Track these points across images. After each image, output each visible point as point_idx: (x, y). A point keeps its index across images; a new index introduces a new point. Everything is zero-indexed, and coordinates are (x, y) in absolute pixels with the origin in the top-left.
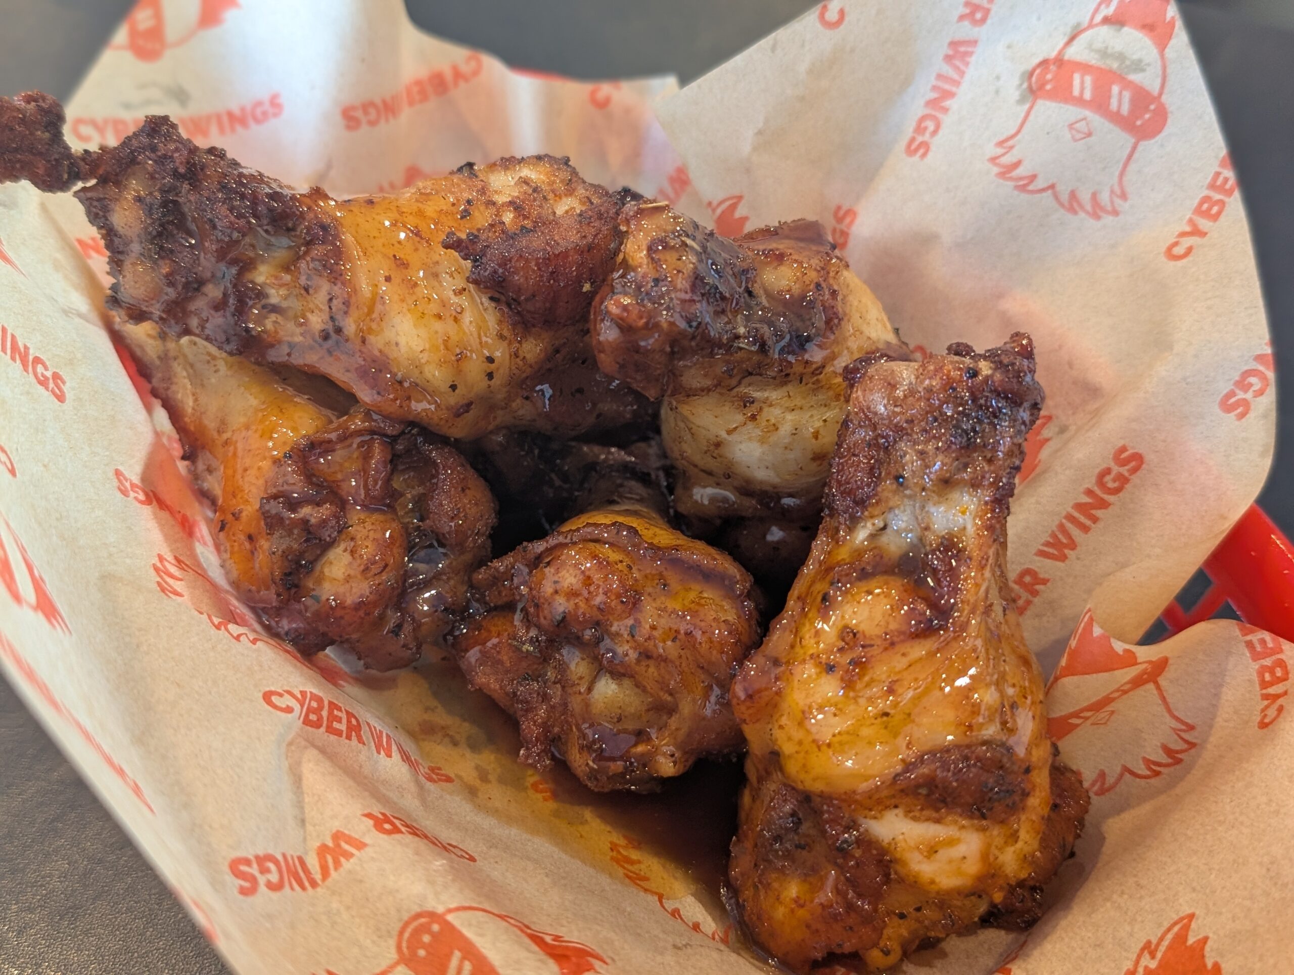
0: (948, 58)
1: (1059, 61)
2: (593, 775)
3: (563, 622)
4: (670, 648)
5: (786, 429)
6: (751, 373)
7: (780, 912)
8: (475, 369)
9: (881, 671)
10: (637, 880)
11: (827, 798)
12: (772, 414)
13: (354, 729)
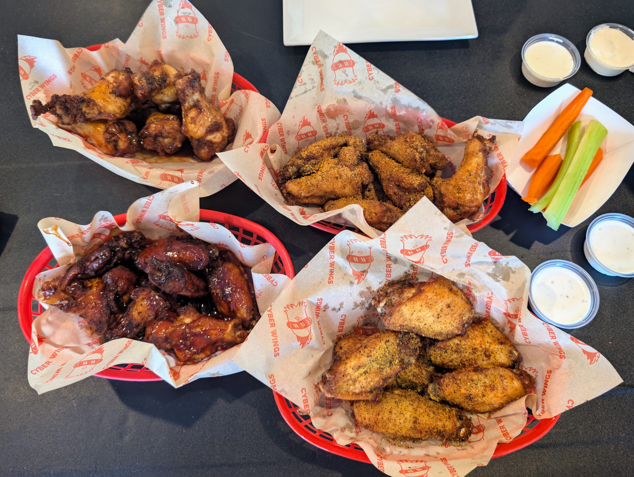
0: (162, 22)
1: (178, 17)
2: (171, 152)
3: (155, 135)
4: (172, 131)
5: (170, 94)
6: (161, 89)
7: (203, 155)
8: (123, 108)
9: (198, 120)
10: (184, 161)
11: (200, 138)
12: (166, 93)
13: (138, 162)
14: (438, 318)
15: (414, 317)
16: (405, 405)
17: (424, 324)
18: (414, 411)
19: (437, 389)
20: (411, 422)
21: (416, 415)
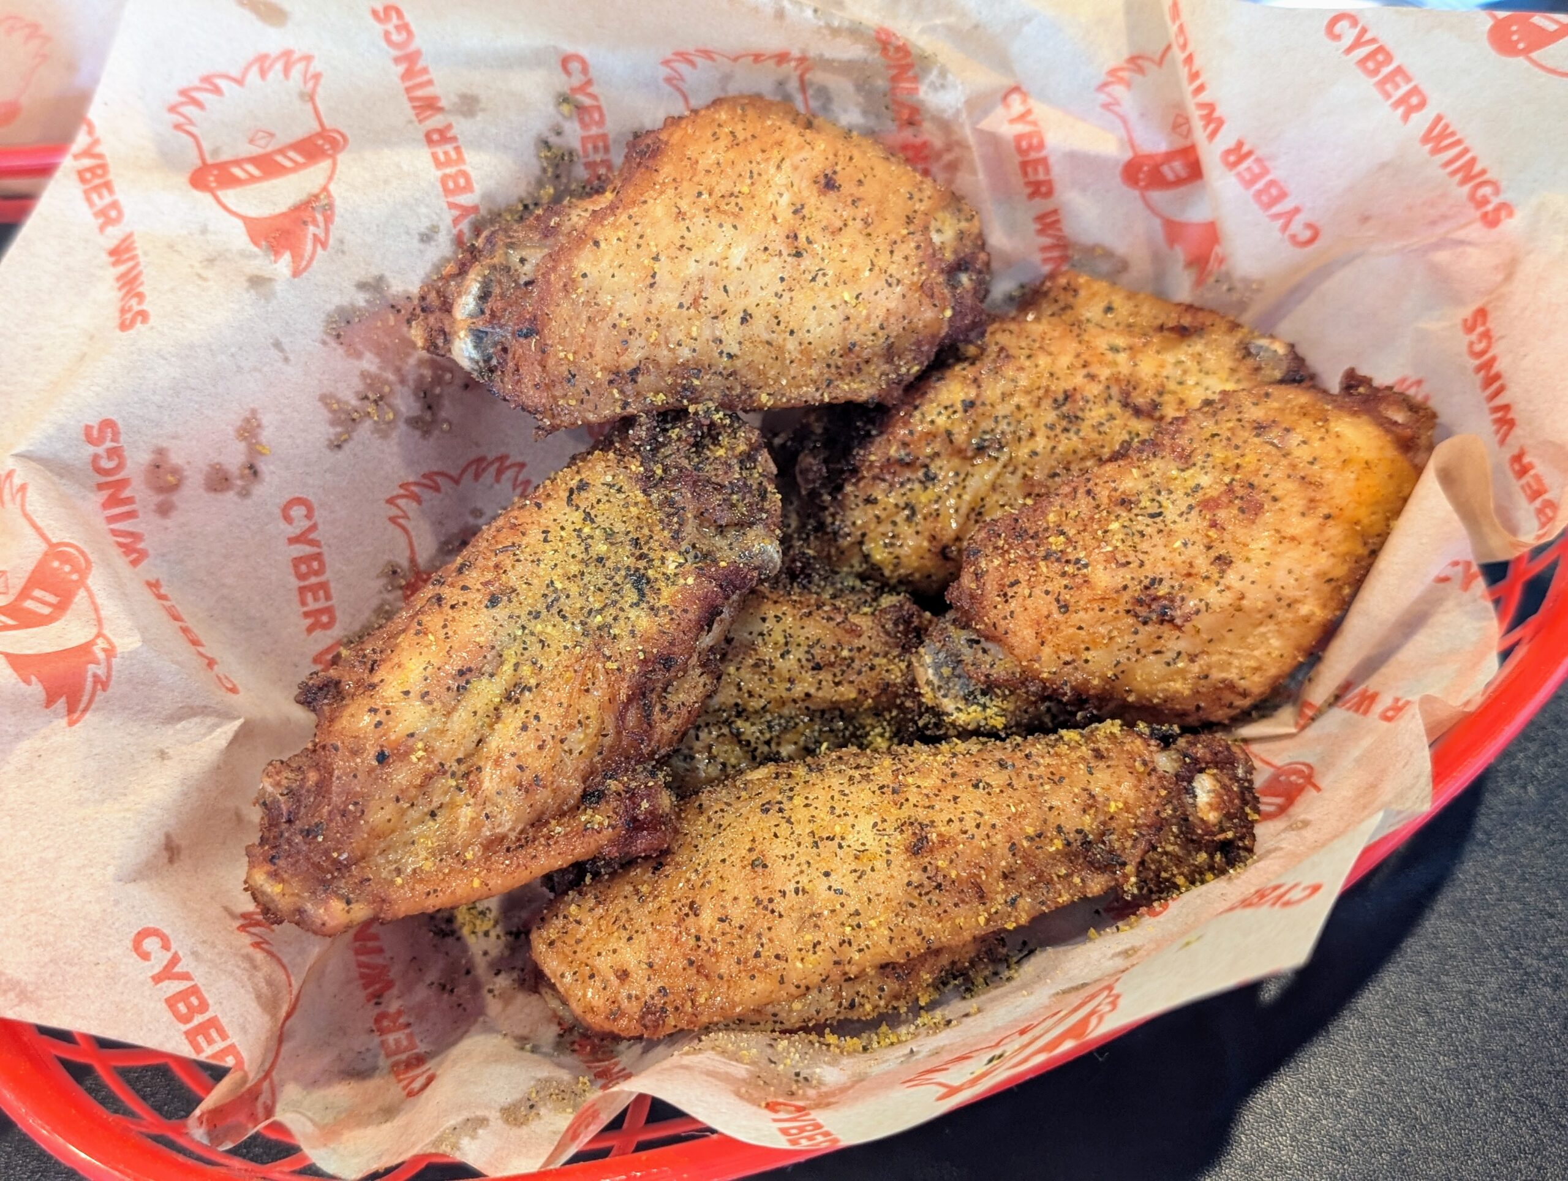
14: (798, 255)
15: (667, 298)
16: (824, 796)
17: (737, 320)
18: (889, 796)
19: (968, 654)
20: (899, 857)
21: (906, 812)
